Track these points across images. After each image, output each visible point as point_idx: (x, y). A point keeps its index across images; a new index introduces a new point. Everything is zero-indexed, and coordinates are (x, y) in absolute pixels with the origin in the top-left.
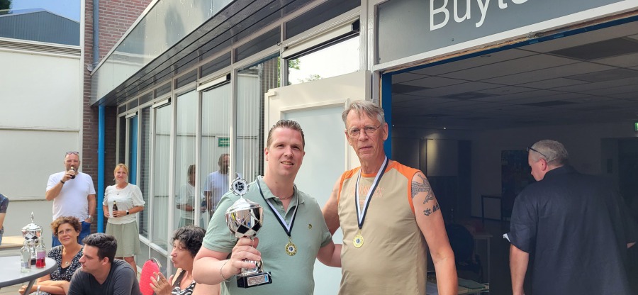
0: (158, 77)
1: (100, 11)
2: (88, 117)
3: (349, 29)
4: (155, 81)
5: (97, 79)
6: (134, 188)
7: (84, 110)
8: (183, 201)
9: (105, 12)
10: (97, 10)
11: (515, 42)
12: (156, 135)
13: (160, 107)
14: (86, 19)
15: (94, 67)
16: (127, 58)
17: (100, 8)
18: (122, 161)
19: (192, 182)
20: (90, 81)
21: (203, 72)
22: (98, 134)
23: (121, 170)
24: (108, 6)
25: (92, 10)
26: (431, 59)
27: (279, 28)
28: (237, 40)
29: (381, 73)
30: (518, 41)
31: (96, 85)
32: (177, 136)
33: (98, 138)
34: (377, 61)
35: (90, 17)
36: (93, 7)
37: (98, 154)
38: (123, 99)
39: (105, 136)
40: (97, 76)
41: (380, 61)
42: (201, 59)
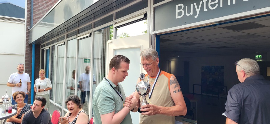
0: (59, 33)
1: (34, 4)
2: (27, 49)
3: (143, 16)
4: (58, 35)
5: (32, 33)
6: (48, 80)
7: (26, 46)
8: (70, 85)
9: (36, 5)
10: (33, 3)
11: (210, 24)
12: (58, 57)
13: (60, 46)
14: (27, 7)
15: (31, 28)
16: (46, 25)
17: (34, 3)
18: (42, 68)
19: (74, 77)
20: (29, 34)
21: (79, 32)
22: (32, 56)
23: (42, 72)
24: (37, 2)
25: (30, 3)
26: (177, 30)
27: (113, 15)
28: (94, 19)
29: (155, 35)
31: (32, 36)
32: (67, 58)
33: (32, 58)
34: (154, 30)
35: (29, 7)
36: (31, 2)
37: (32, 65)
38: (44, 42)
39: (35, 57)
40: (32, 31)
41: (155, 30)
42: (79, 26)
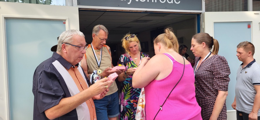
11: (139, 12)
26: (108, 10)
30: (140, 12)
34: (78, 4)
